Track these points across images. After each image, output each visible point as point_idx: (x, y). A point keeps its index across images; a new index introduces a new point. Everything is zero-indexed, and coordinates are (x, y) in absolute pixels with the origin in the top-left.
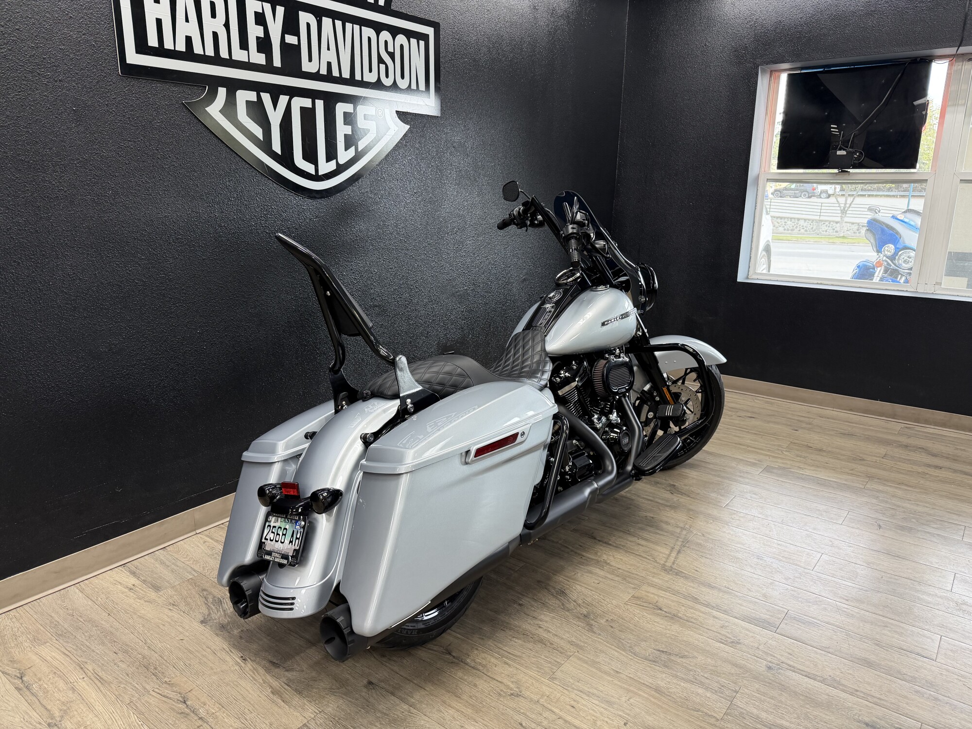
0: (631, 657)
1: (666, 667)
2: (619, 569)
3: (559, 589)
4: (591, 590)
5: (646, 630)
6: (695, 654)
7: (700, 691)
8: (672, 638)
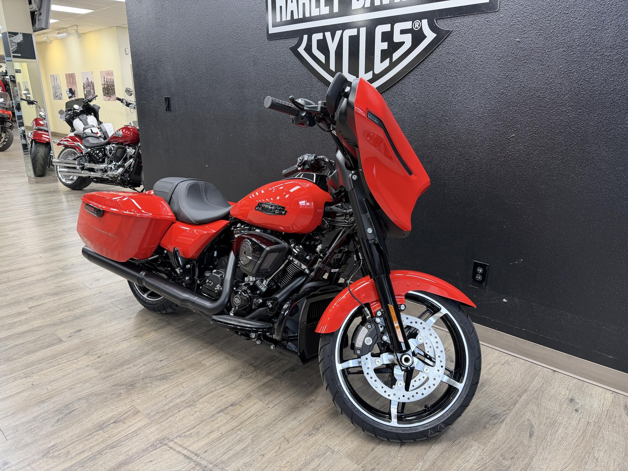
0: (78, 397)
1: (58, 410)
2: (179, 411)
3: (168, 378)
4: (158, 392)
5: (98, 409)
6: (55, 428)
7: (24, 420)
8: (80, 420)
